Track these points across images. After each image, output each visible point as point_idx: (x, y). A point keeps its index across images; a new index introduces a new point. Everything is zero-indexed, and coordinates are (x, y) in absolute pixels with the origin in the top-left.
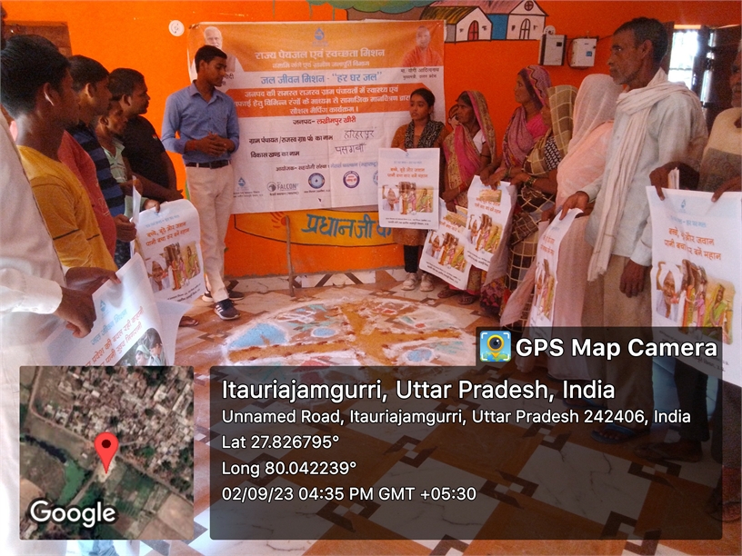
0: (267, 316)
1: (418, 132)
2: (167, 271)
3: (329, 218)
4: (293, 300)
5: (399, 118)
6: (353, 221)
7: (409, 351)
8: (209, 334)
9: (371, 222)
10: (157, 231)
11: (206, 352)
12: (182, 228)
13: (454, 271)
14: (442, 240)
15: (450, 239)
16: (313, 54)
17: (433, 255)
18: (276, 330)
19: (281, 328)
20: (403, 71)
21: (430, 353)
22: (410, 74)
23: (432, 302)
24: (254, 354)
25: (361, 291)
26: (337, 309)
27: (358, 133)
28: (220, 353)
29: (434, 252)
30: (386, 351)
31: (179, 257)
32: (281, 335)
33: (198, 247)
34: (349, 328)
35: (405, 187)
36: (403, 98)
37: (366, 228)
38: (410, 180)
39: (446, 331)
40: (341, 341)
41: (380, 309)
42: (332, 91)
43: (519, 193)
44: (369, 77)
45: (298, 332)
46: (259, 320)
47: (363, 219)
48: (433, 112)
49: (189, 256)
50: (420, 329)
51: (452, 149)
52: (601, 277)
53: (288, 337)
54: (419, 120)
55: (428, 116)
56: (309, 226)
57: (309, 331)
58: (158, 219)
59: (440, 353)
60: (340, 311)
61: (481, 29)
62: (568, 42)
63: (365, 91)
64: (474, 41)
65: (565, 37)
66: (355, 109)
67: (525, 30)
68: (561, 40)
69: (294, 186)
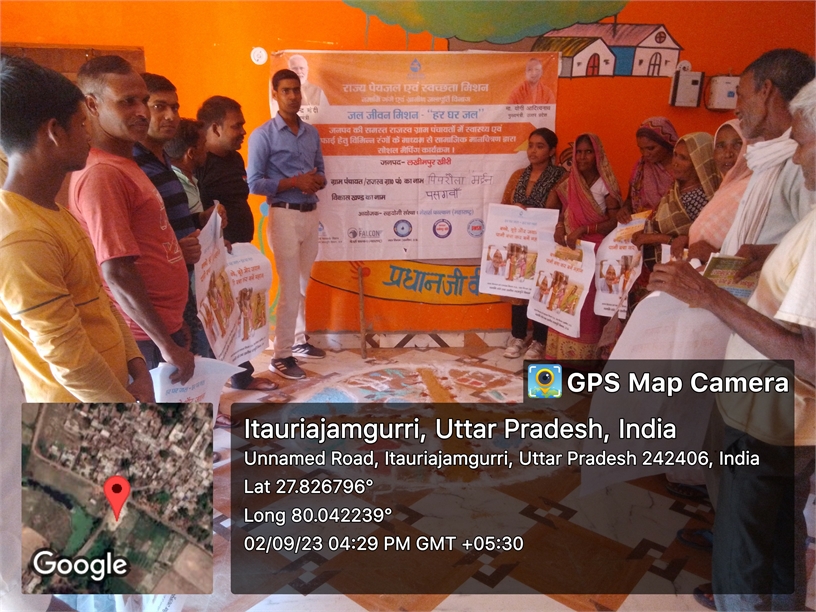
0: (336, 379)
3: (415, 271)
4: (367, 362)
6: (442, 276)
9: (464, 278)
16: (407, 87)
17: (541, 300)
22: (517, 112)
26: (417, 376)
29: (542, 297)
31: (249, 303)
34: (428, 401)
35: (514, 250)
36: (506, 139)
37: (456, 283)
41: (466, 380)
46: (327, 384)
47: (453, 274)
54: (537, 164)
55: (548, 159)
56: (392, 278)
60: (419, 379)
61: (602, 63)
62: (706, 80)
63: (465, 129)
64: (593, 76)
65: (703, 74)
66: (451, 150)
67: (655, 65)
68: (698, 78)
69: (378, 233)
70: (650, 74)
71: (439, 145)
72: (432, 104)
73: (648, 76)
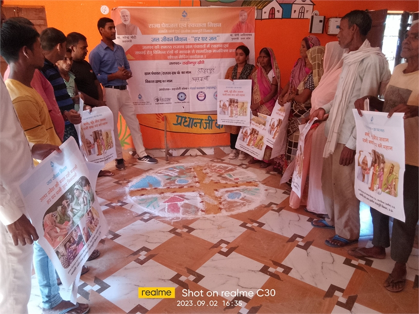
0: (152, 171)
1: (240, 70)
2: (94, 144)
3: (189, 118)
4: (167, 163)
5: (229, 62)
6: (202, 120)
7: (229, 193)
8: (119, 181)
9: (212, 120)
10: (89, 122)
11: (117, 191)
12: (104, 121)
13: (256, 150)
14: (249, 132)
15: (254, 132)
16: (181, 25)
17: (243, 140)
18: (156, 179)
19: (159, 179)
20: (231, 35)
21: (241, 194)
22: (235, 37)
23: (244, 166)
24: (143, 192)
25: (206, 159)
26: (191, 169)
27: (205, 70)
28: (125, 191)
29: (244, 139)
30: (216, 193)
31: (101, 137)
32: (158, 183)
33: (113, 132)
34: (197, 179)
35: (232, 102)
36: (231, 51)
37: (209, 123)
38: (235, 98)
39: (251, 182)
40: (192, 187)
41: (215, 169)
42: (191, 46)
43: (292, 107)
44: (212, 39)
45: (169, 181)
46: (147, 174)
47: (207, 119)
48: (248, 59)
49: (107, 137)
50: (236, 181)
51: (256, 81)
52: (331, 156)
53: (162, 184)
54: (240, 63)
55: (246, 61)
56: (177, 122)
57: (175, 181)
58: (90, 116)
59: (246, 195)
60: (193, 170)
61: (276, 12)
62: (326, 20)
63: (210, 46)
64: (272, 18)
65: (325, 17)
66: (204, 56)
67: (302, 13)
68: (322, 19)
69: (169, 99)
70: (300, 17)
71: (198, 54)
72: (193, 33)
73: (298, 18)
